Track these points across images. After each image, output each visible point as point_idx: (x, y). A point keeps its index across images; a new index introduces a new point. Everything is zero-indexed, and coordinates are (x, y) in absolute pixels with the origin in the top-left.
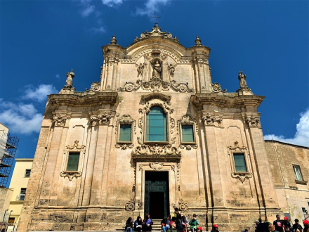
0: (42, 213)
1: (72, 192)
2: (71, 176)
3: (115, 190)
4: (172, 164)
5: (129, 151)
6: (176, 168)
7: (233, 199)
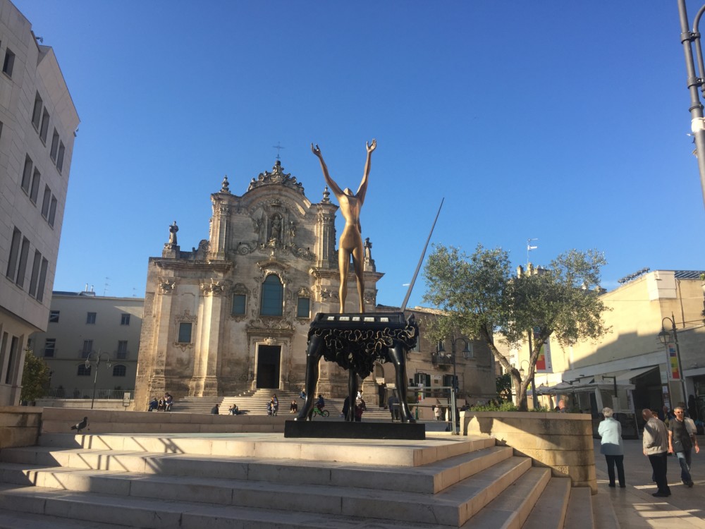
0: (161, 382)
1: (186, 363)
2: (184, 348)
3: (229, 362)
4: (286, 339)
5: (243, 324)
6: (289, 342)
7: (337, 373)
